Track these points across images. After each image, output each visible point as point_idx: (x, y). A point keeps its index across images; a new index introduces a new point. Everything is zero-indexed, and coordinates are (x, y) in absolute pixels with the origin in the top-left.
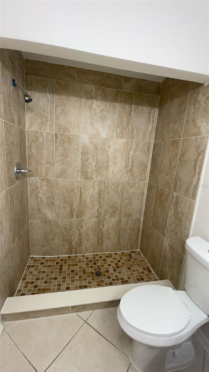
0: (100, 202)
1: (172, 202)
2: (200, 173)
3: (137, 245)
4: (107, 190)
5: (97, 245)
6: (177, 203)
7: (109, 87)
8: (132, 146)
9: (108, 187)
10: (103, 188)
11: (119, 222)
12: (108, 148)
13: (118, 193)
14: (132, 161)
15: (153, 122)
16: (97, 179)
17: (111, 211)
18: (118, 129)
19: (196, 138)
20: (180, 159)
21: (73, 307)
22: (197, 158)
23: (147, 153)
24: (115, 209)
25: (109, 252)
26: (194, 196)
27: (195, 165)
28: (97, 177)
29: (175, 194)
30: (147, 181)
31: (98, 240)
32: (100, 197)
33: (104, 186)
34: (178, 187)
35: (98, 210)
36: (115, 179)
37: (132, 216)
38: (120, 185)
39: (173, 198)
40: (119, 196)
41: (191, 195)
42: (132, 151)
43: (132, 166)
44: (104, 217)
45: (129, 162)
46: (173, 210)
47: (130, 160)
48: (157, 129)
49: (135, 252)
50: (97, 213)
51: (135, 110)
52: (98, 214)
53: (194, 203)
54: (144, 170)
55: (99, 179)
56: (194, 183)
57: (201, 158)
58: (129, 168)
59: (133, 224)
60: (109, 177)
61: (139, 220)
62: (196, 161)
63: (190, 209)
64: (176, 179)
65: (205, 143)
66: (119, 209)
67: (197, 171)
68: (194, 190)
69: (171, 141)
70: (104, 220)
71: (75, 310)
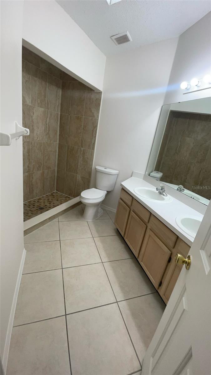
0: (29, 160)
1: (80, 153)
2: (95, 137)
3: (54, 188)
4: (34, 149)
5: (29, 194)
6: (84, 153)
7: (31, 63)
8: (48, 115)
9: (34, 147)
10: (31, 147)
11: (43, 174)
12: (32, 114)
13: (41, 151)
14: (49, 126)
15: (59, 99)
16: (26, 140)
17: (38, 166)
18: (39, 100)
19: (92, 119)
20: (83, 128)
21: (50, 218)
22: (94, 129)
23: (57, 121)
24: (40, 164)
25: (38, 197)
26: (93, 149)
27: (93, 133)
28: (26, 138)
29: (82, 149)
30: (58, 142)
31: (30, 190)
32: (29, 155)
33: (31, 145)
34: (84, 145)
35: (28, 166)
36: (39, 140)
37: (51, 168)
38: (42, 145)
39: (81, 151)
40: (42, 154)
41: (92, 148)
42: (48, 118)
43: (49, 130)
44: (32, 171)
45: (47, 127)
46: (82, 158)
47: (47, 126)
48: (61, 104)
49: (54, 192)
50: (27, 169)
51: (48, 87)
52: (29, 169)
53: (94, 152)
54: (56, 134)
55: (27, 140)
56: (93, 142)
57: (95, 129)
58: (47, 132)
59: (51, 174)
60: (35, 139)
61: (54, 170)
62: (93, 131)
63: (92, 155)
64: (82, 140)
65: (97, 123)
66: (42, 163)
67: (94, 136)
68: (93, 146)
69: (76, 117)
70: (33, 173)
71: (50, 220)
